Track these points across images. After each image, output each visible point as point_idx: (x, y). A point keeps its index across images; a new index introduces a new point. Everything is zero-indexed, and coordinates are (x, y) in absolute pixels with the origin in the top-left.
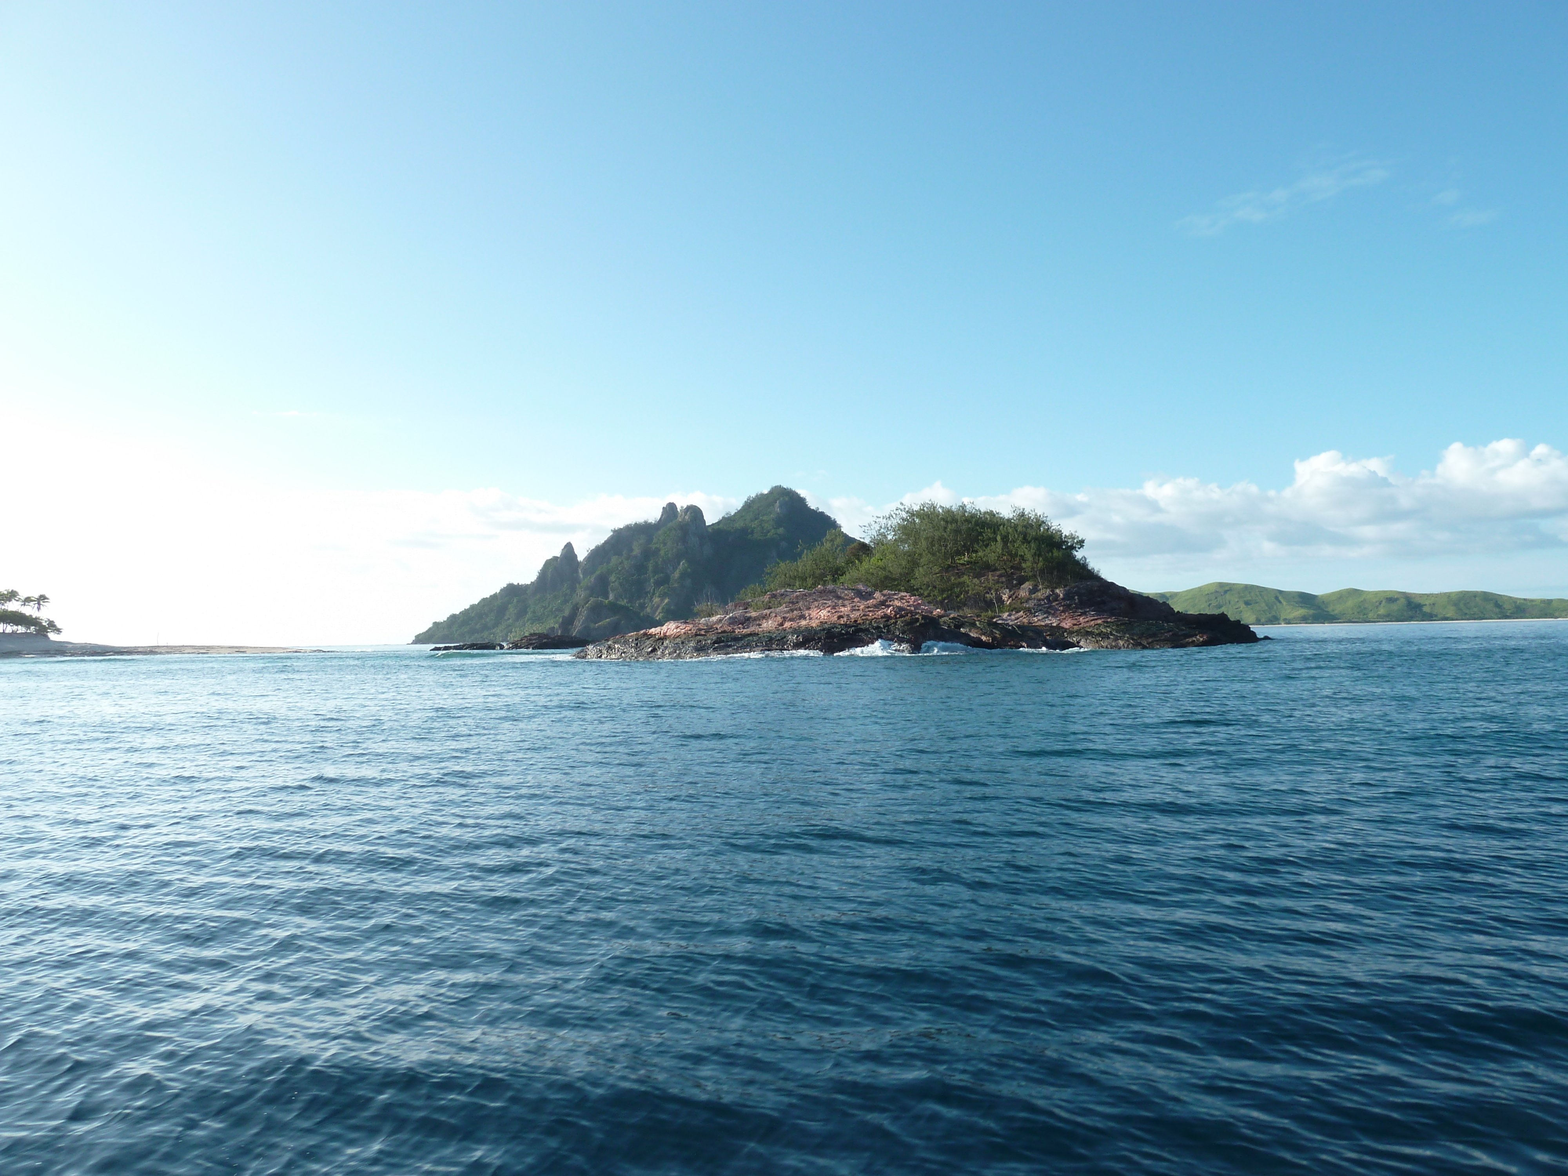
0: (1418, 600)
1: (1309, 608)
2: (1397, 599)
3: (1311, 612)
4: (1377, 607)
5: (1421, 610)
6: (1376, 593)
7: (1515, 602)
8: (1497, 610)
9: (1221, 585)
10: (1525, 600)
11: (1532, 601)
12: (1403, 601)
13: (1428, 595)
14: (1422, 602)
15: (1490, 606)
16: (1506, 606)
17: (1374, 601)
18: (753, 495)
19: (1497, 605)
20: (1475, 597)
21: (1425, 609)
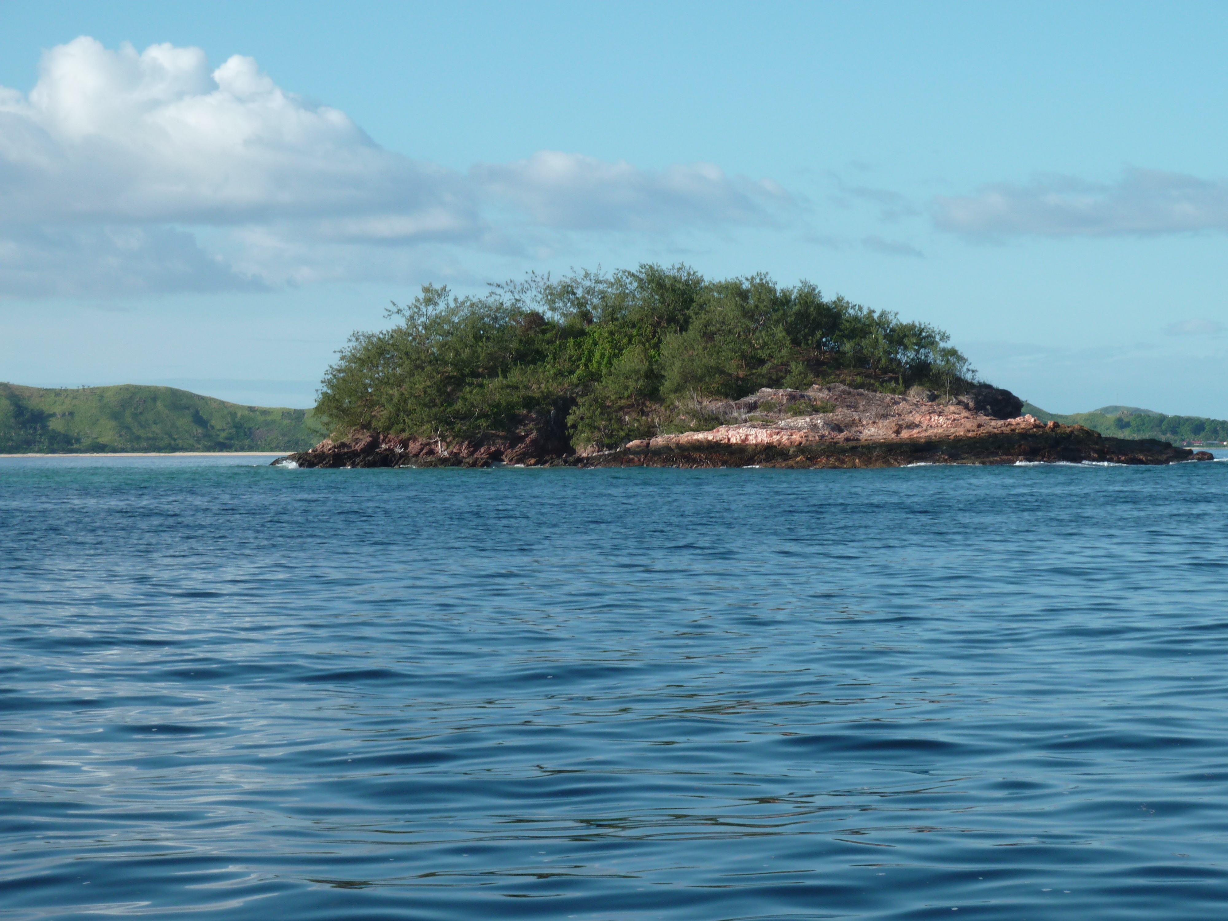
0: (35, 404)
5: (45, 427)
7: (233, 415)
8: (200, 431)
10: (252, 409)
11: (265, 412)
13: (58, 393)
14: (46, 407)
15: (184, 421)
16: (217, 423)
19: (200, 421)
20: (155, 399)
21: (55, 425)
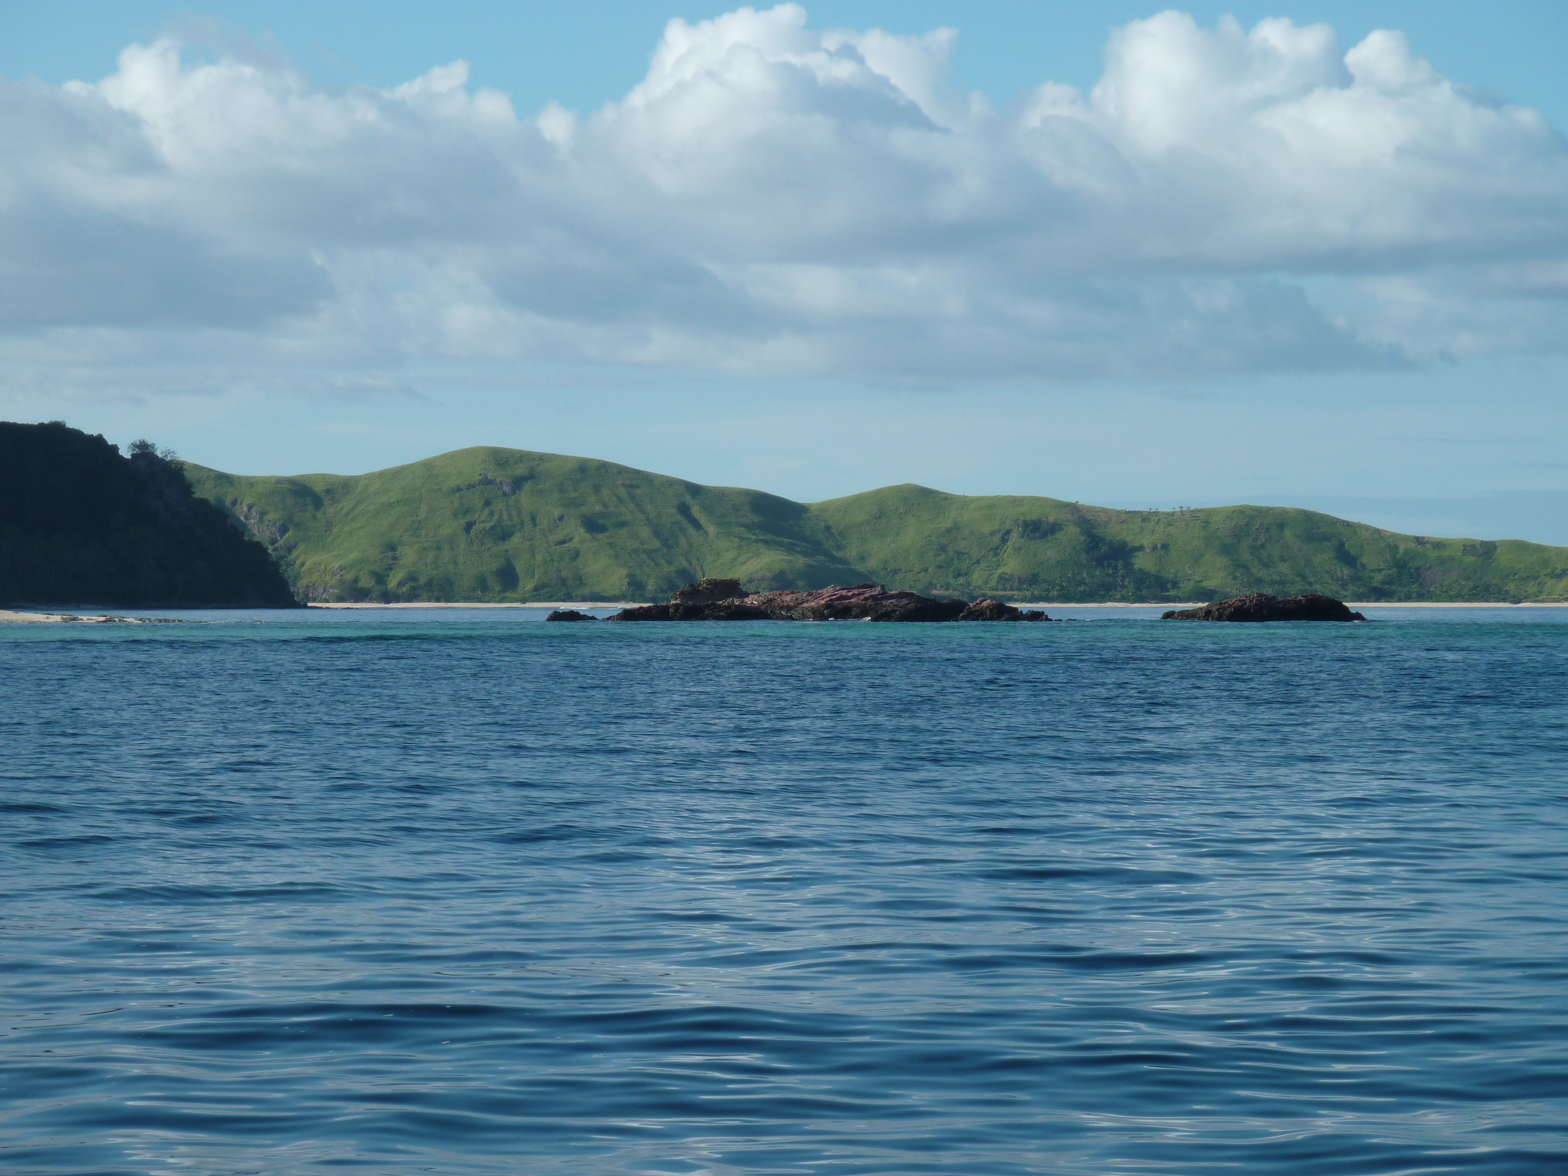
0: (1115, 533)
1: (790, 549)
2: (1055, 528)
3: (801, 561)
4: (996, 551)
5: (1128, 565)
6: (991, 505)
7: (1393, 548)
8: (1346, 571)
9: (501, 458)
10: (1419, 540)
11: (1439, 545)
12: (1071, 533)
13: (1145, 517)
14: (1129, 535)
15: (1323, 558)
16: (1370, 560)
17: (986, 529)
19: (1345, 557)
20: (1281, 526)
21: (1143, 562)
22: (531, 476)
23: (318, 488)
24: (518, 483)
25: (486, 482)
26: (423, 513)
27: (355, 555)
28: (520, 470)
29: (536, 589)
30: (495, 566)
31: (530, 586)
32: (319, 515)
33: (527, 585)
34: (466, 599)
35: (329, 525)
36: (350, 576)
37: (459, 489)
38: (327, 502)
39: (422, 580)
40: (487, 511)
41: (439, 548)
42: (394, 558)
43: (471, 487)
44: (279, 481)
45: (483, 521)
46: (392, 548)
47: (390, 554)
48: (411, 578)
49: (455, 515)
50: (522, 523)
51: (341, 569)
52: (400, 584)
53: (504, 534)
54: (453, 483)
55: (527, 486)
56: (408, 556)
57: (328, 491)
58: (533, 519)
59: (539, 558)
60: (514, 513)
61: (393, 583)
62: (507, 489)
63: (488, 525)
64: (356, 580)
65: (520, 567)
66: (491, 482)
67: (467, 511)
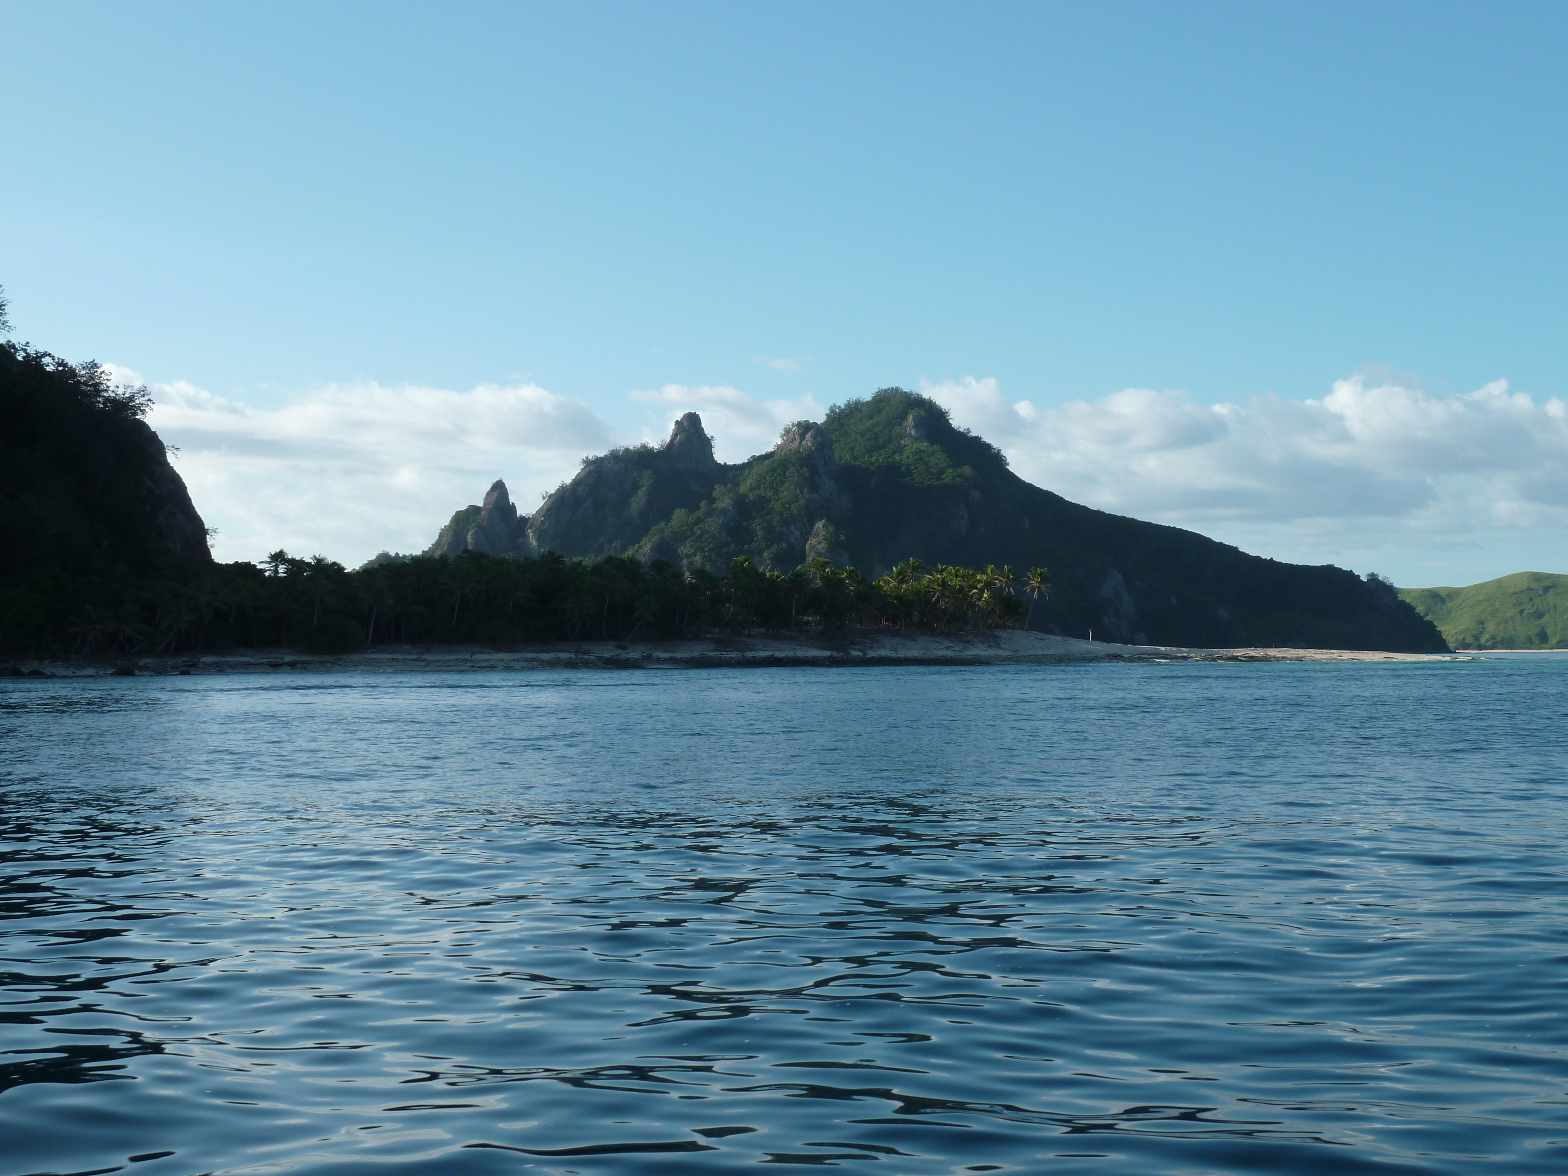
9: (1537, 577)
18: (842, 403)
22: (1553, 586)
23: (1443, 594)
24: (1546, 589)
25: (1530, 589)
26: (1497, 605)
27: (1463, 627)
28: (1547, 583)
29: (1558, 643)
30: (1536, 631)
31: (1554, 641)
32: (1444, 607)
33: (1553, 641)
34: (1521, 648)
35: (1449, 612)
36: (1461, 637)
37: (1516, 593)
38: (1448, 600)
39: (1498, 639)
40: (1530, 604)
41: (1506, 623)
42: (1483, 628)
43: (1522, 592)
44: (1423, 590)
45: (1529, 609)
46: (1482, 623)
47: (1481, 626)
48: (1493, 638)
49: (1514, 606)
50: (1549, 609)
51: (1456, 633)
52: (1487, 641)
53: (1540, 616)
54: (1512, 590)
55: (1552, 591)
56: (1491, 627)
57: (1448, 595)
58: (1555, 607)
59: (1559, 627)
60: (1545, 605)
61: (1483, 641)
62: (1541, 592)
63: (1531, 611)
64: (1464, 639)
65: (1549, 632)
66: (1532, 589)
67: (1520, 604)
